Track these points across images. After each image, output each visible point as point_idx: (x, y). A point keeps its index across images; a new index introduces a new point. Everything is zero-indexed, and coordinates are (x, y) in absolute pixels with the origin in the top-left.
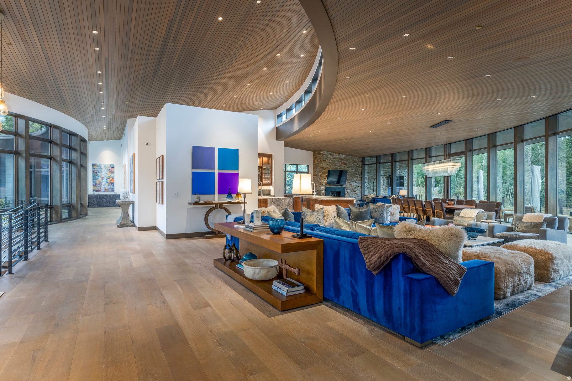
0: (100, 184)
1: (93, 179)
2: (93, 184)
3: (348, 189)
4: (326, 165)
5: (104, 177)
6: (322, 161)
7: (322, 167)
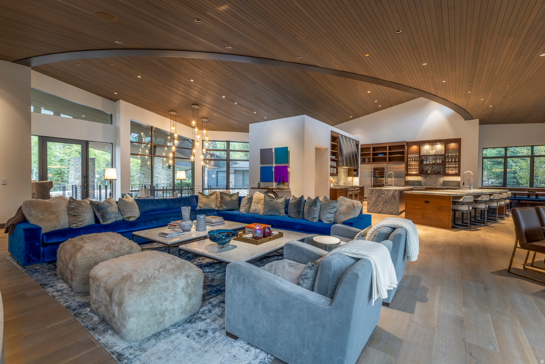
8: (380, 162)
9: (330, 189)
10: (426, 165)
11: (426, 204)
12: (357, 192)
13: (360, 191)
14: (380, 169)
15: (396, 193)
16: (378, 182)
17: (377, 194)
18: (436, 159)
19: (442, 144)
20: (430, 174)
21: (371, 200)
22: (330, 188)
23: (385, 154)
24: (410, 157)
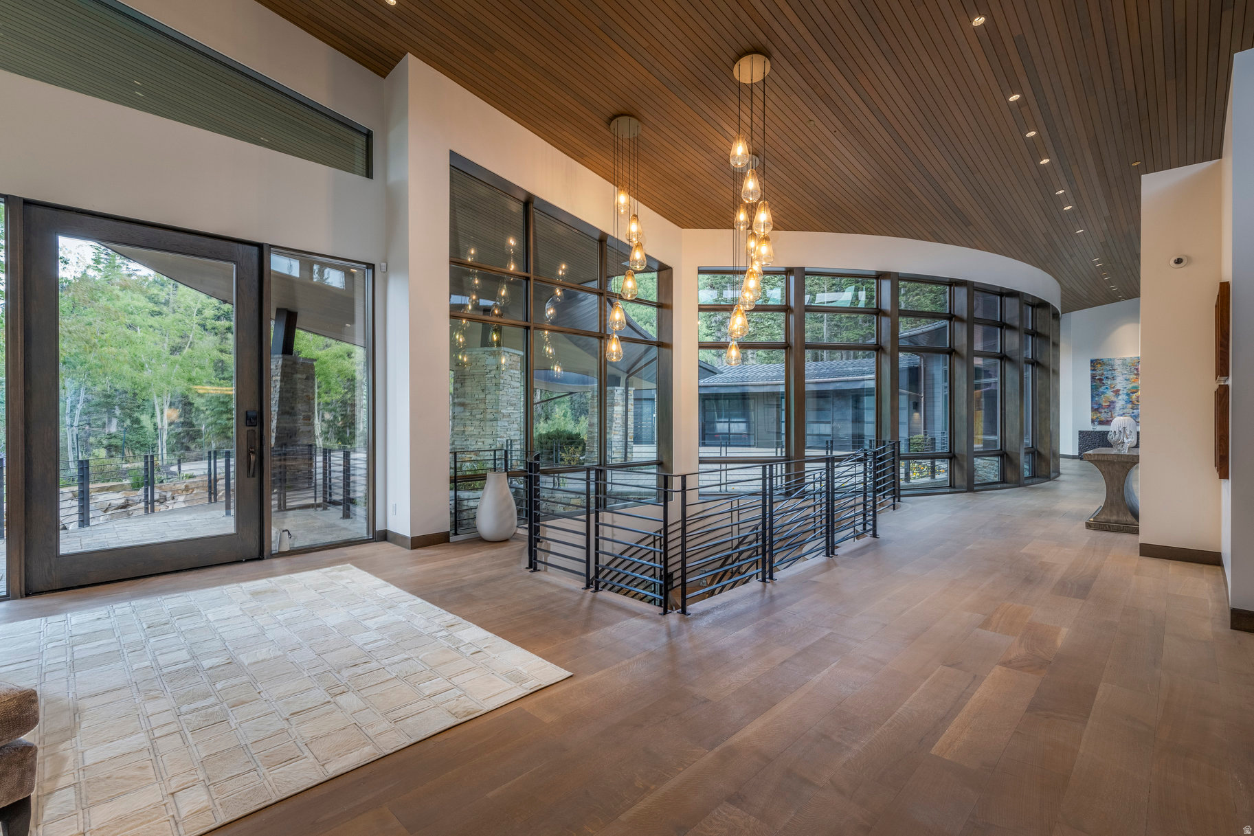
0: (1109, 406)
1: (1092, 395)
2: (1092, 408)
5: (1122, 389)
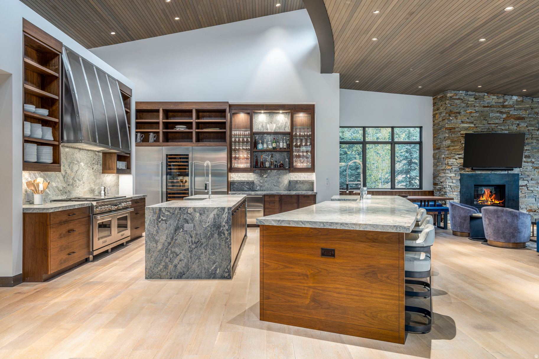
3: (529, 179)
4: (462, 122)
6: (450, 113)
7: (450, 129)
8: (179, 143)
9: (24, 214)
10: (263, 151)
11: (323, 259)
12: (126, 213)
13: (132, 210)
14: (180, 158)
15: (224, 216)
16: (177, 186)
17: (173, 223)
18: (277, 141)
19: (286, 113)
20: (269, 168)
21: (156, 242)
22: (22, 212)
23: (189, 125)
24: (235, 135)
